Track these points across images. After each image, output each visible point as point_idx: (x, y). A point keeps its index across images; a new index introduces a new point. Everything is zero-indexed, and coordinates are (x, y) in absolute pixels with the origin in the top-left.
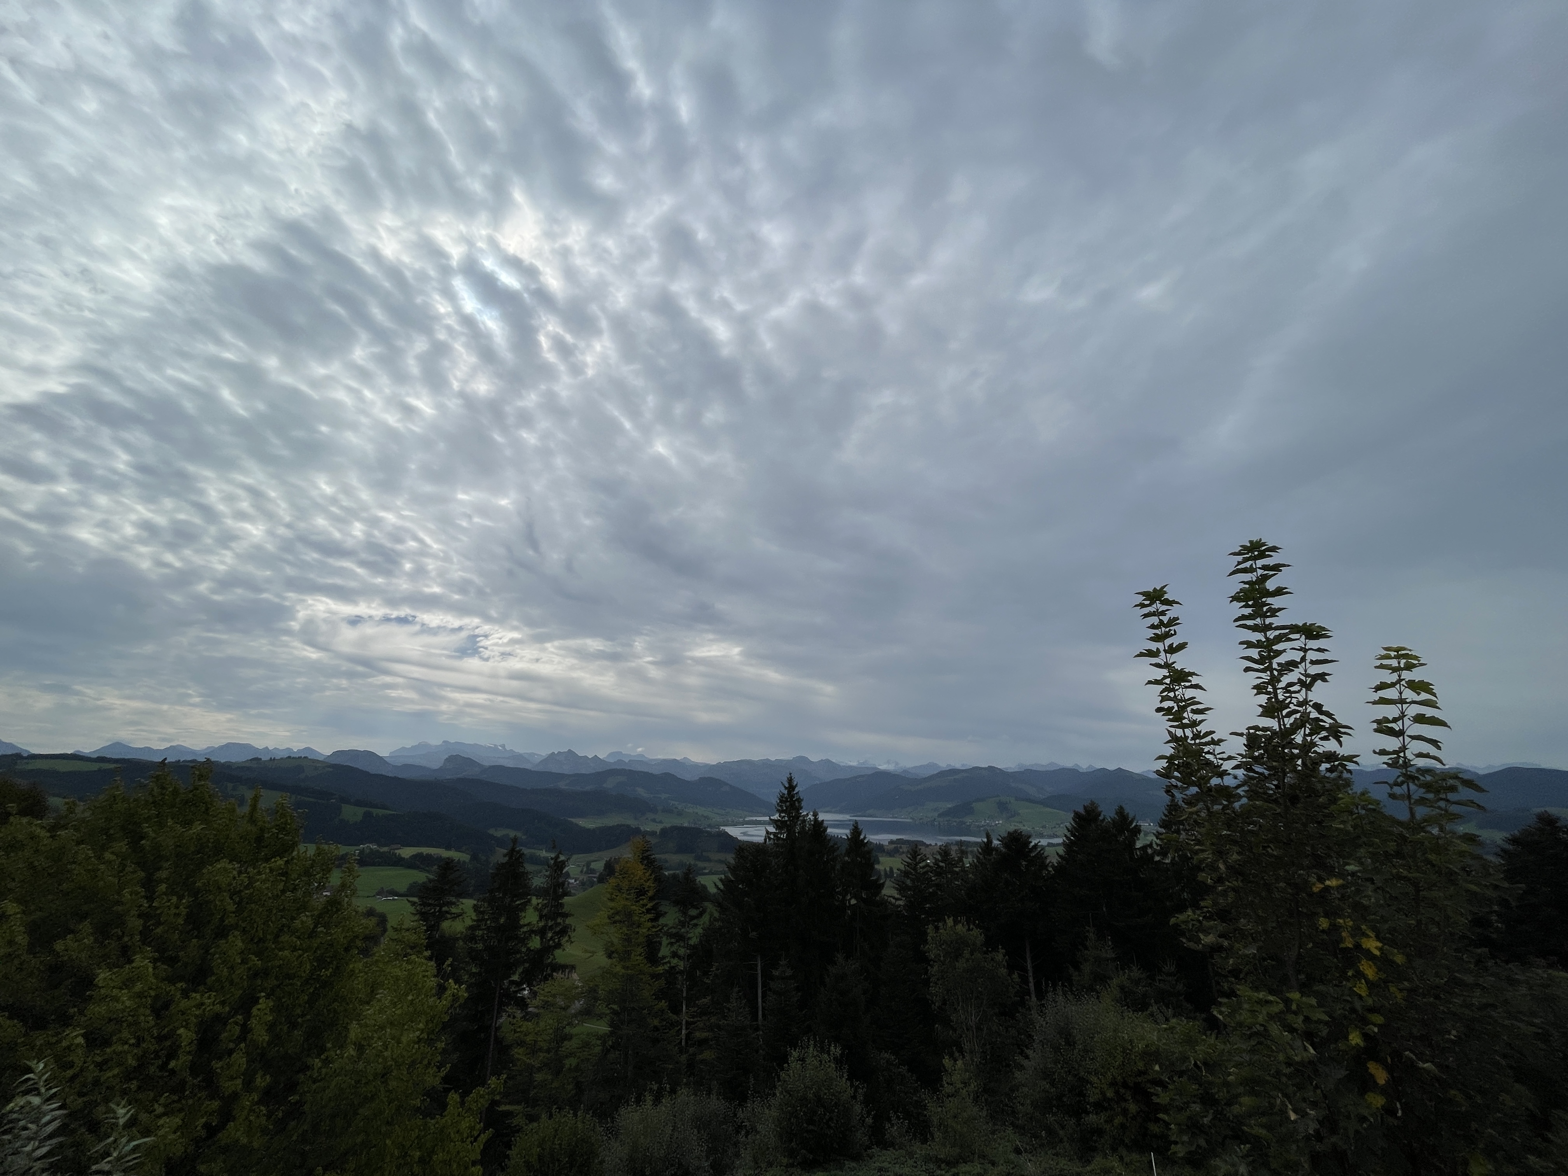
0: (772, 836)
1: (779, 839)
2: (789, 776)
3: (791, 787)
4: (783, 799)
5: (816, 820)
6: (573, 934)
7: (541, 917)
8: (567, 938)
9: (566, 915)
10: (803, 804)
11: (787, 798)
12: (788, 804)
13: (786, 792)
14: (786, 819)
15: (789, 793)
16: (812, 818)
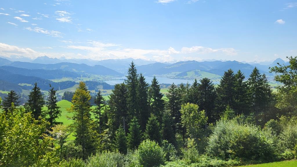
0: (127, 82)
1: (129, 82)
2: (132, 62)
3: (133, 66)
4: (130, 70)
5: (141, 76)
6: (61, 113)
7: (49, 109)
8: (59, 114)
9: (58, 108)
10: (137, 71)
11: (131, 69)
12: (132, 71)
13: (131, 67)
14: (131, 76)
15: (132, 68)
16: (140, 76)
